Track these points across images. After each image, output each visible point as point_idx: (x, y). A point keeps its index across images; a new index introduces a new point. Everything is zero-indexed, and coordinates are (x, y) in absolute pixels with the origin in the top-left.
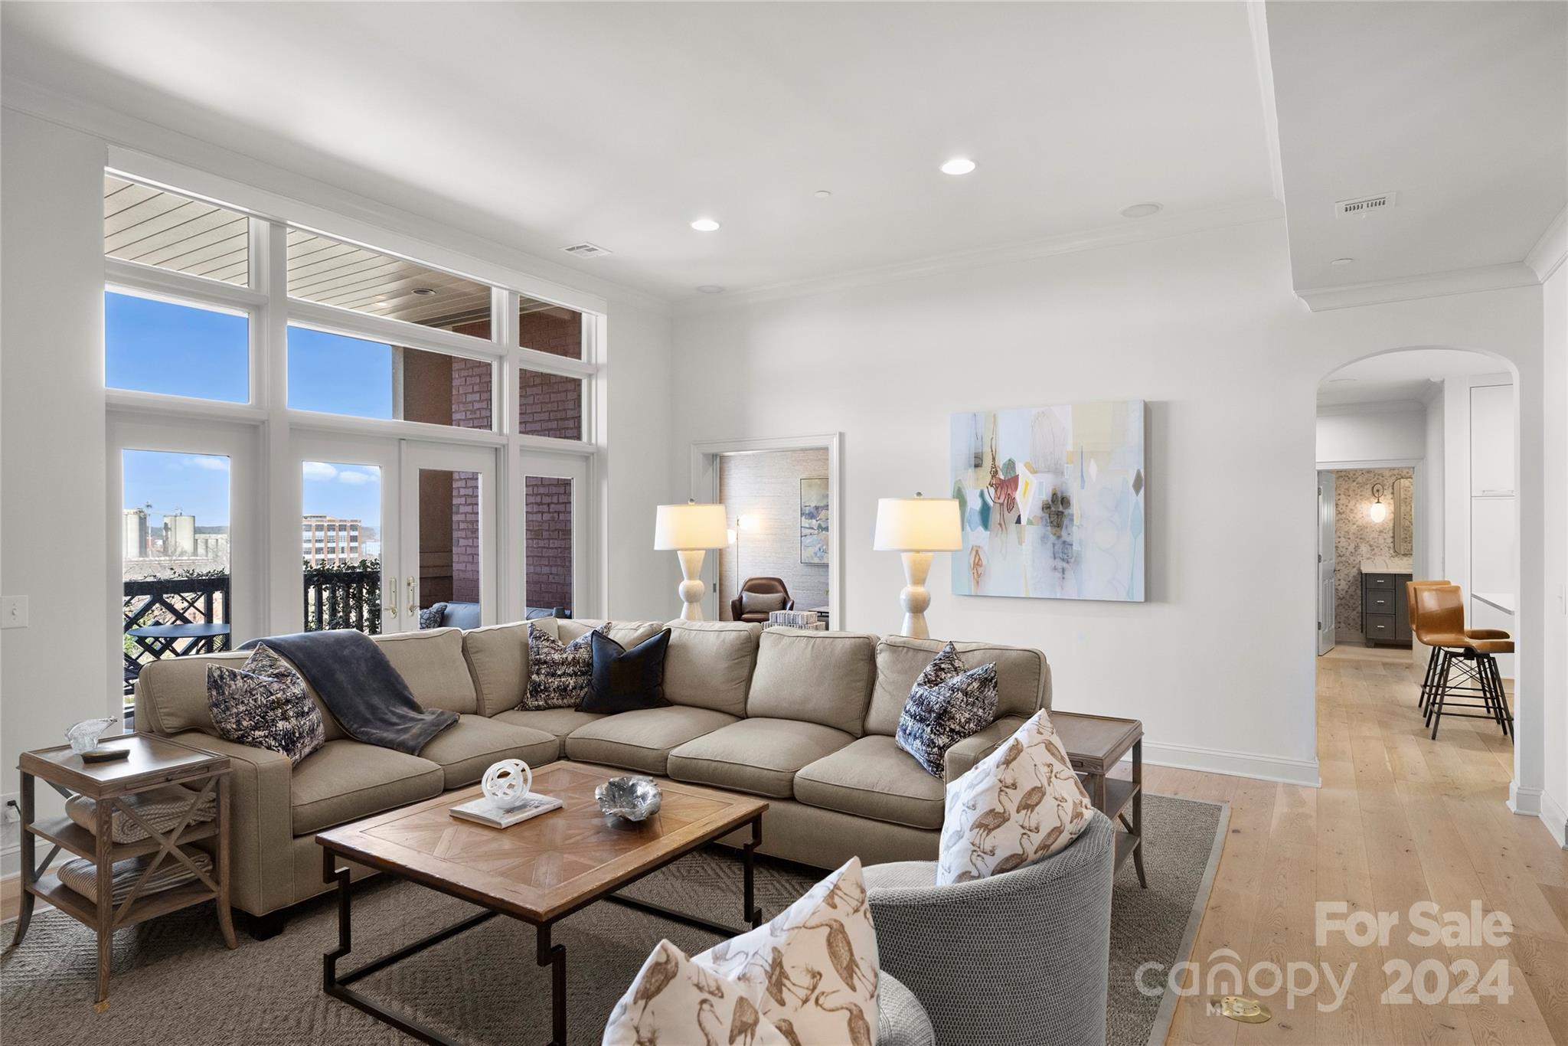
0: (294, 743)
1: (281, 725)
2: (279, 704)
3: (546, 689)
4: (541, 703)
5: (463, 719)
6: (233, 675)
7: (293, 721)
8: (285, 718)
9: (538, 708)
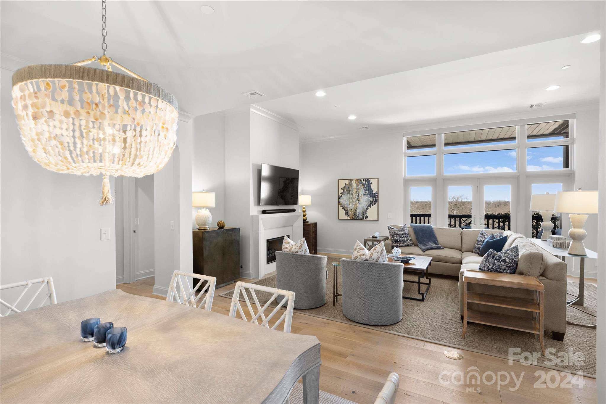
0: (397, 242)
1: (395, 238)
2: (396, 234)
3: (476, 248)
4: (475, 251)
5: (444, 248)
6: (390, 228)
7: (398, 238)
8: (396, 237)
9: (475, 253)
